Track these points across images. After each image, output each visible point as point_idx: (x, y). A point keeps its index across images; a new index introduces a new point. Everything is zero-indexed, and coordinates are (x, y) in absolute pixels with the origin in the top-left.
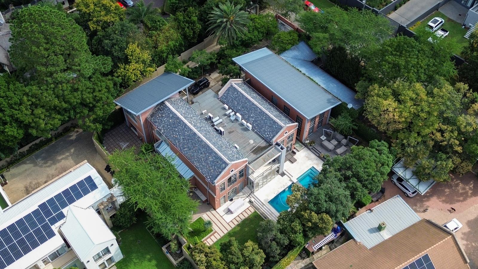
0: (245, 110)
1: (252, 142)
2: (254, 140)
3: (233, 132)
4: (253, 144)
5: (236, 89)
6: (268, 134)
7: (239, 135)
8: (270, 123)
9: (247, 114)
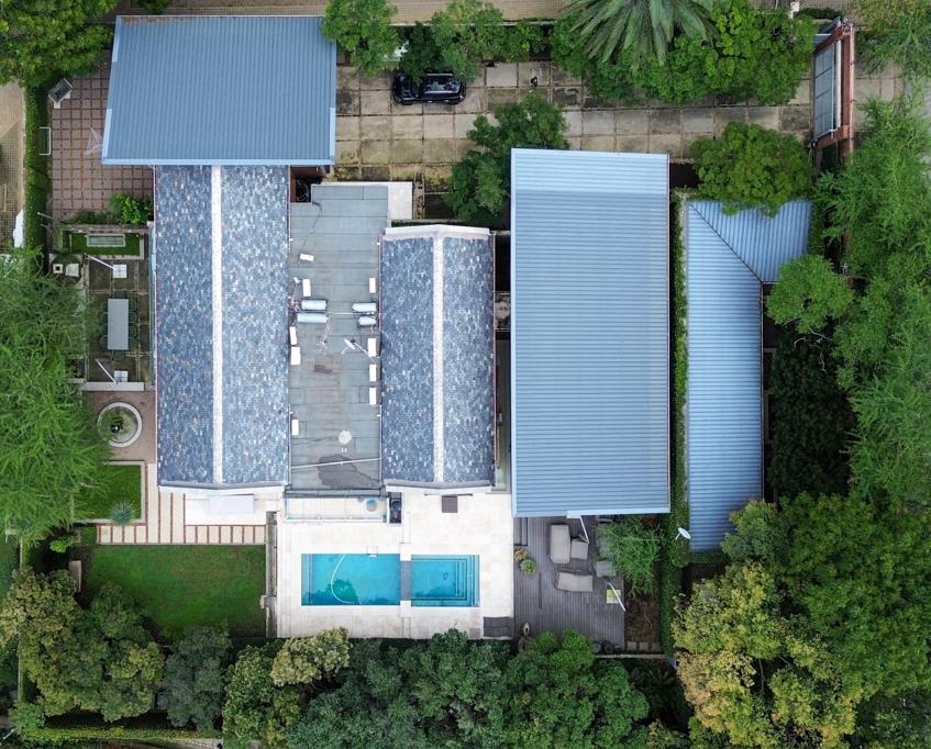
0: (402, 340)
1: (345, 437)
2: (354, 438)
3: (328, 372)
4: (344, 446)
5: (431, 264)
6: (394, 458)
7: (335, 393)
8: (421, 440)
9: (399, 357)
